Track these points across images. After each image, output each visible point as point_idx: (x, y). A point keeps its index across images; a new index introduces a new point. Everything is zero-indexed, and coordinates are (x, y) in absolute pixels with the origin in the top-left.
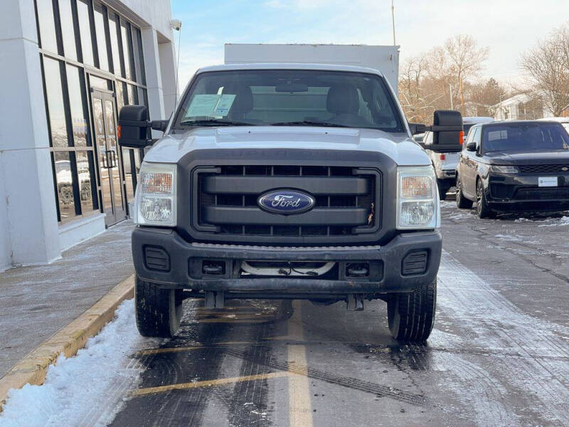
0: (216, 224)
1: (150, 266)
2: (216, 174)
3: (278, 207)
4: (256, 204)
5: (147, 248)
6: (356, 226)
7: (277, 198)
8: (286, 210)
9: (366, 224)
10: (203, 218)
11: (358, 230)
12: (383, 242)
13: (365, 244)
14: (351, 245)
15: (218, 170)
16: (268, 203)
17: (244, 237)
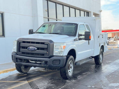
0: (22, 52)
3: (30, 49)
4: (27, 49)
6: (45, 54)
8: (32, 50)
9: (47, 54)
10: (19, 51)
11: (44, 55)
12: (49, 58)
13: (46, 58)
14: (43, 58)
15: (22, 42)
17: (25, 55)
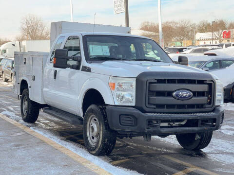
0: (154, 105)
1: (123, 124)
2: (155, 83)
3: (181, 97)
4: (172, 96)
5: (121, 116)
6: (204, 104)
7: (180, 93)
8: (184, 98)
15: (156, 81)
16: (177, 95)
17: (165, 110)
